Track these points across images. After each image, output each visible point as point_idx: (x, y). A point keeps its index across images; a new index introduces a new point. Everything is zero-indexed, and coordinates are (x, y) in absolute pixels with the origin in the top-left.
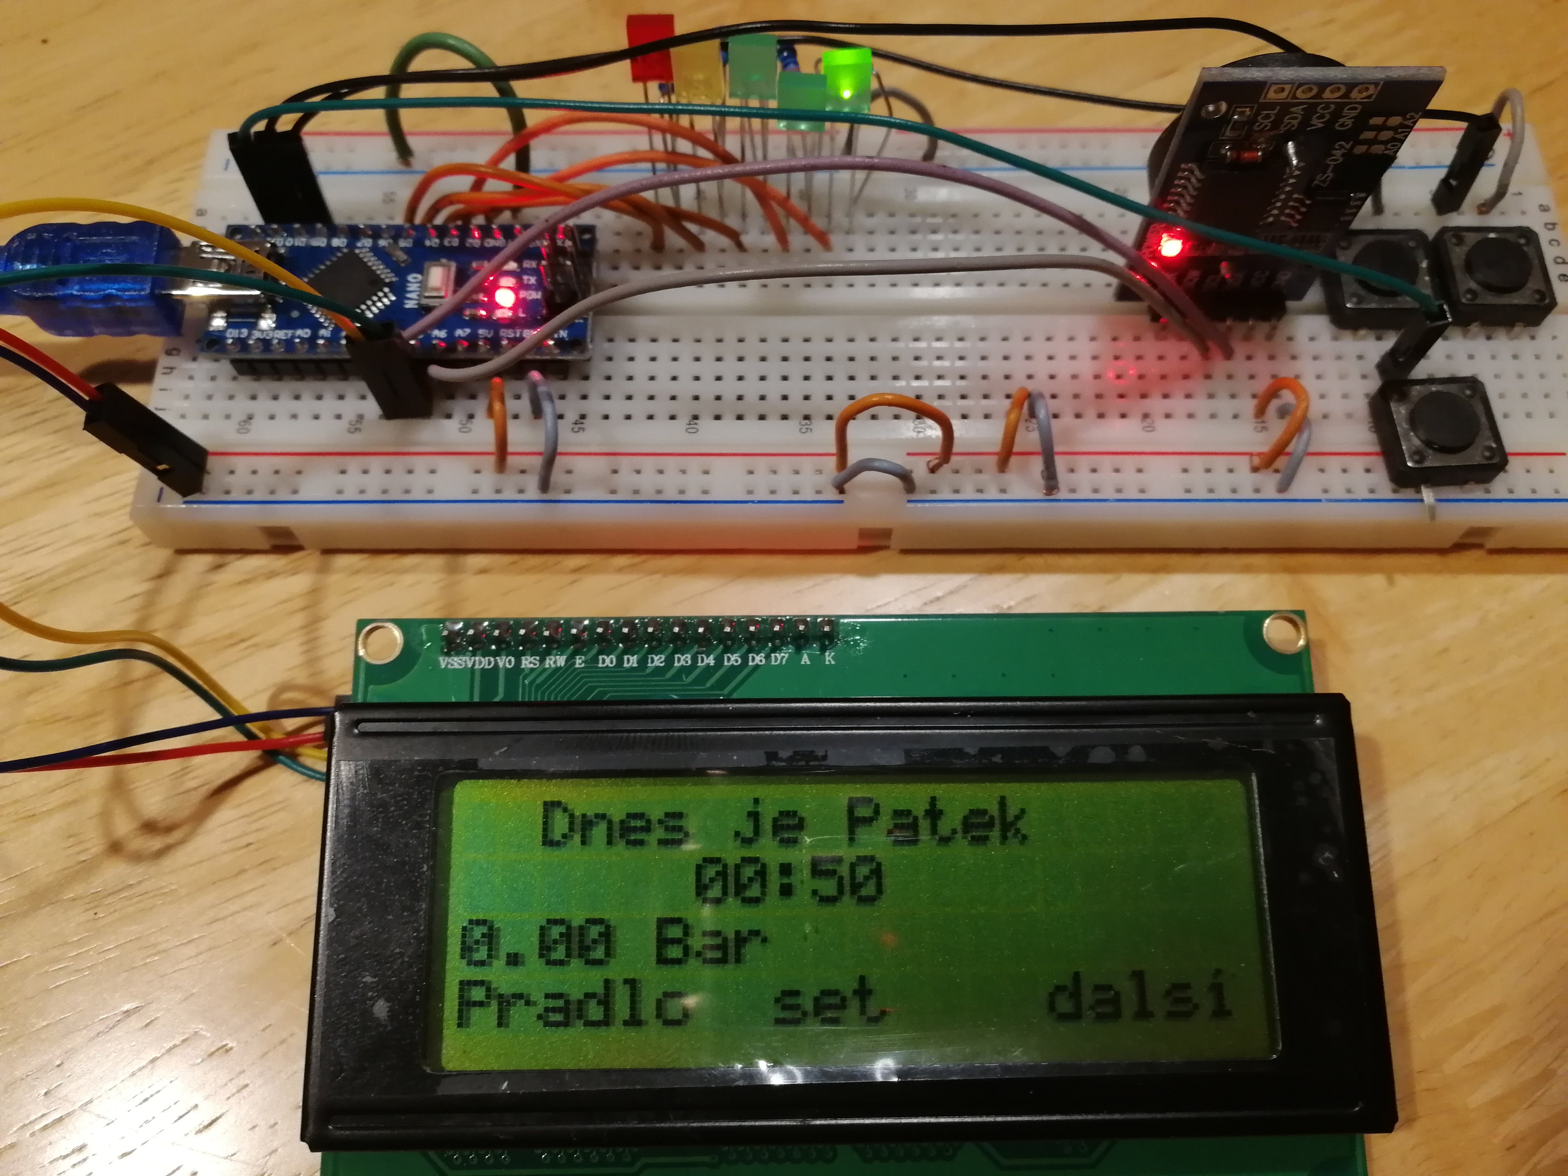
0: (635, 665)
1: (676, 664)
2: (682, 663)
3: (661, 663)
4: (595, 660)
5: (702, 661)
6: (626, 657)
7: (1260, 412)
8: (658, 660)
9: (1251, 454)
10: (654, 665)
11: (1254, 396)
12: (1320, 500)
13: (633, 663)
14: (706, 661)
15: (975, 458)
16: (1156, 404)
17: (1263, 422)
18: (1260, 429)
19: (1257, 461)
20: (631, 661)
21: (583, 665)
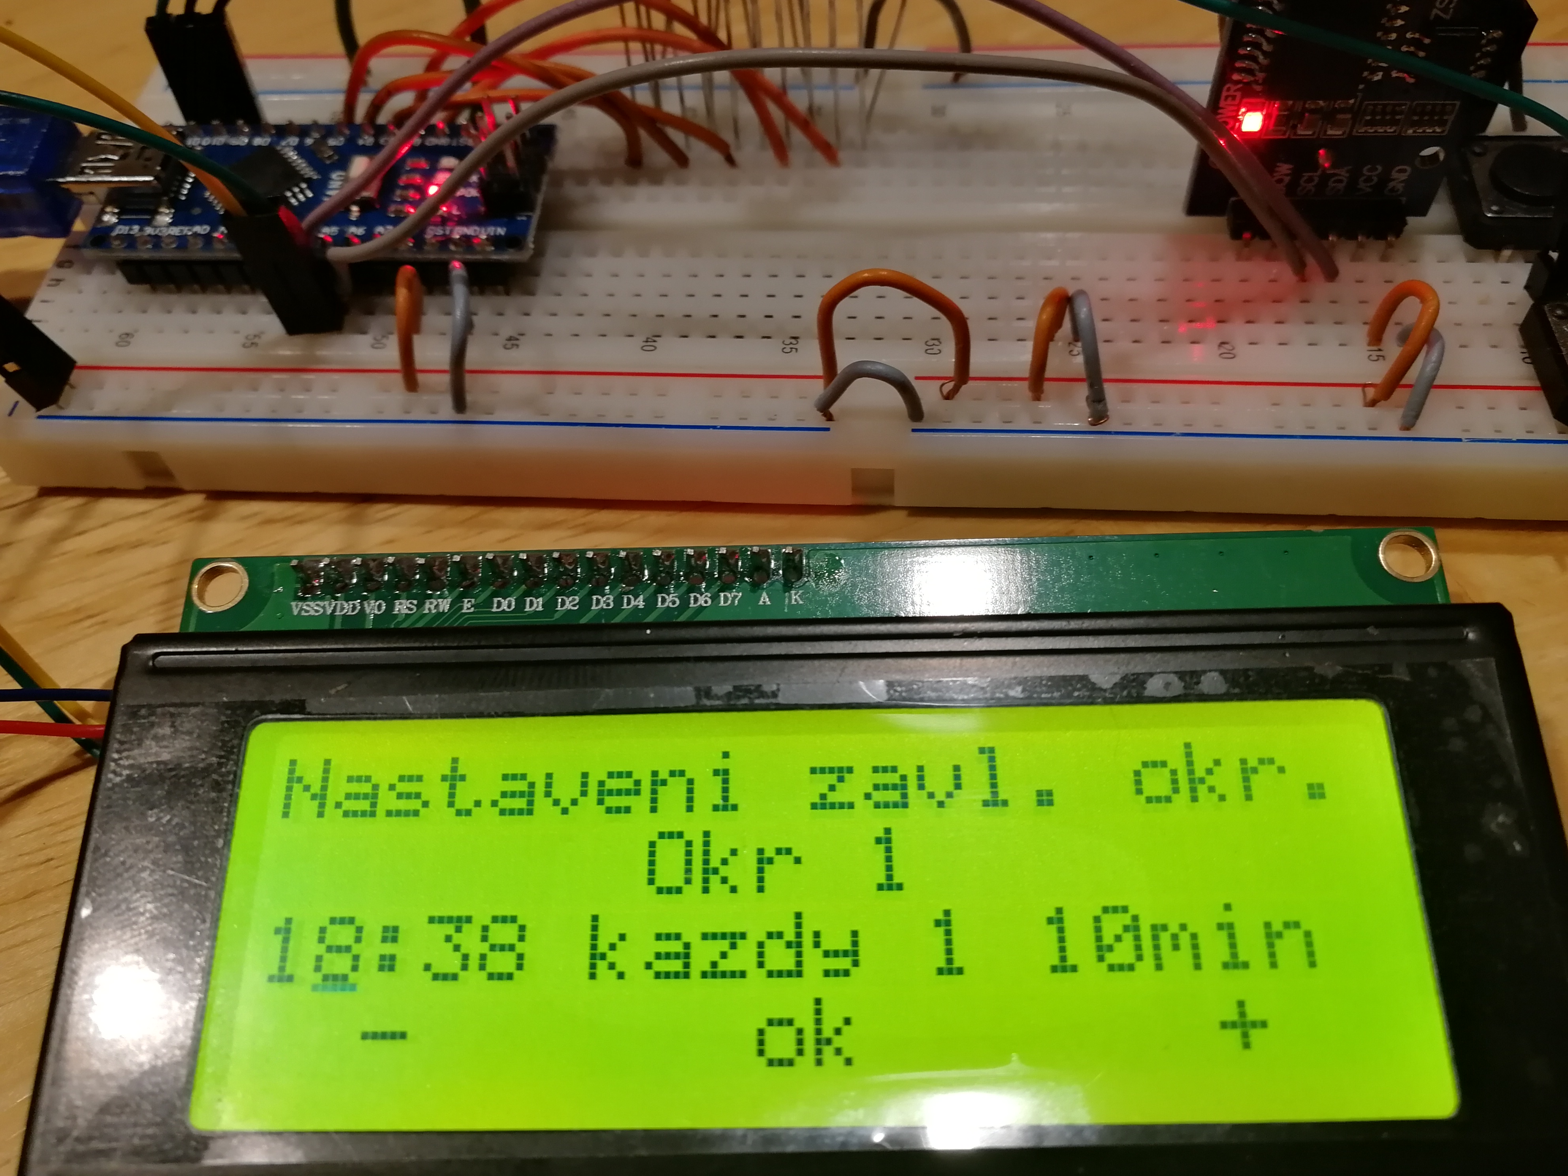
0: (540, 609)
1: (594, 607)
2: (602, 605)
3: (574, 606)
4: (488, 603)
5: (629, 603)
6: (528, 599)
7: (1376, 338)
8: (570, 602)
9: (1365, 386)
10: (564, 608)
11: (1365, 323)
12: (1460, 440)
13: (537, 607)
14: (633, 603)
15: (1004, 384)
16: (1238, 331)
17: (1380, 350)
18: (1376, 358)
19: (1371, 392)
20: (535, 605)
21: (472, 610)
